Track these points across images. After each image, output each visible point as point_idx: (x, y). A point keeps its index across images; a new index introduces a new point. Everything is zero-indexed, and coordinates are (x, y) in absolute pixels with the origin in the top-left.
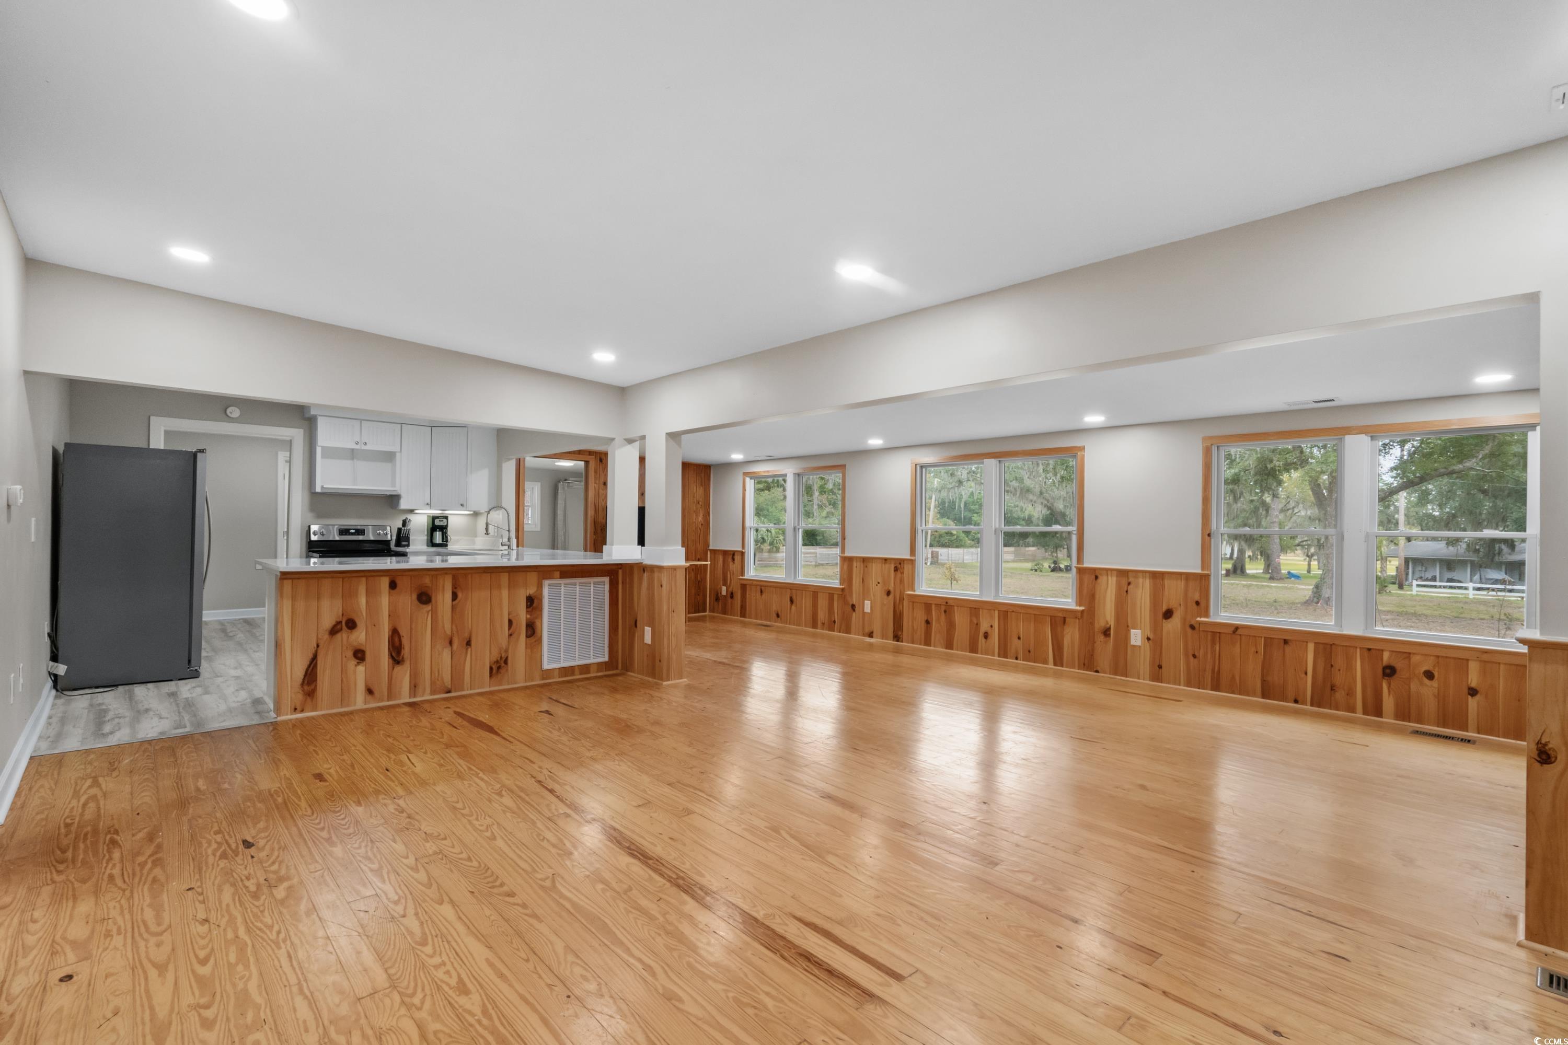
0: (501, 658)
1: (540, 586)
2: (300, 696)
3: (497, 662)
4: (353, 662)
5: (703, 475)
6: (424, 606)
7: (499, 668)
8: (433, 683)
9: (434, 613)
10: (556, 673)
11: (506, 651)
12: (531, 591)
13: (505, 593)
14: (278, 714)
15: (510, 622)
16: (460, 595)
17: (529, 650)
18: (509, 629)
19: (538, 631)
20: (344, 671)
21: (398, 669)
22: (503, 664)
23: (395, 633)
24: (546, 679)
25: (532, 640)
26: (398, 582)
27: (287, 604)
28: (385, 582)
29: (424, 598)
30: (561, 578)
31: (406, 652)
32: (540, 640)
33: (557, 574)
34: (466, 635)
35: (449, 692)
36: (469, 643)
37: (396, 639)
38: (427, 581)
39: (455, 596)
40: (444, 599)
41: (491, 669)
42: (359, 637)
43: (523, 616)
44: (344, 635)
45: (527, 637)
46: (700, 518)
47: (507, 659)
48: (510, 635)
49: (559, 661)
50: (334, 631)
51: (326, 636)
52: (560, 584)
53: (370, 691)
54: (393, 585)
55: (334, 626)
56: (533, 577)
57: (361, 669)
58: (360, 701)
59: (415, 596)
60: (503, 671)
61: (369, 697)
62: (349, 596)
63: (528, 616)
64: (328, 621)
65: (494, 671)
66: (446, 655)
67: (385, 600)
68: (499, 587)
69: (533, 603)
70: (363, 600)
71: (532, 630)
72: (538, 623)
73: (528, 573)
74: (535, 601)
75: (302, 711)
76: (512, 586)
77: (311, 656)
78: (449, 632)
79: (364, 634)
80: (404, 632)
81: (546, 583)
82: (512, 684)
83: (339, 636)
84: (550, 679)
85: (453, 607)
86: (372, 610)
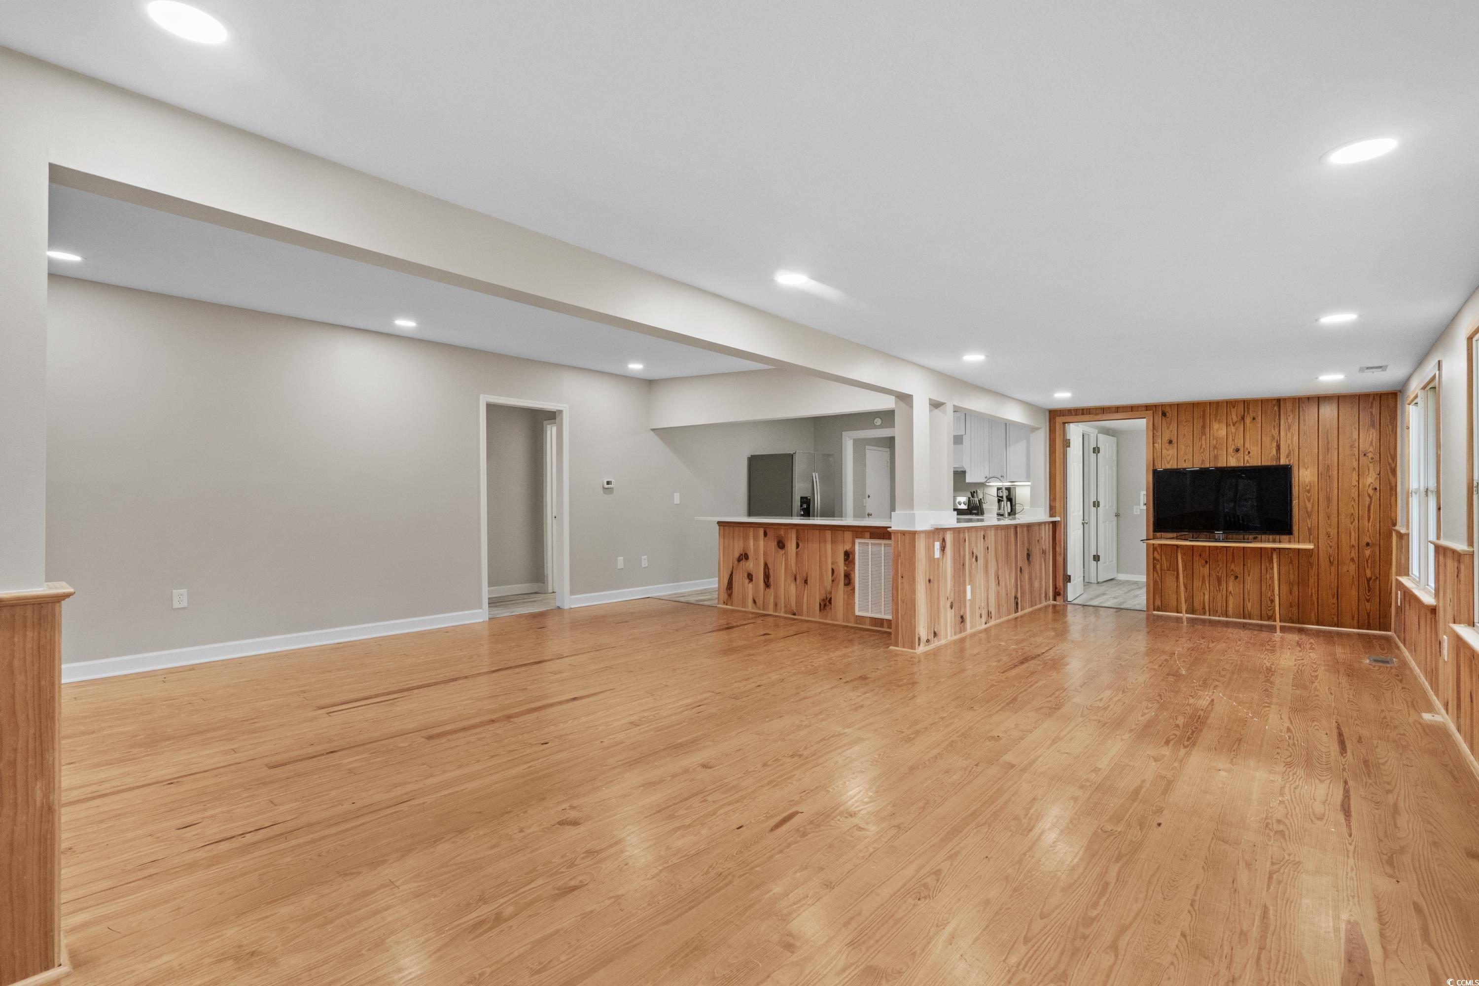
0: (827, 598)
1: (853, 543)
2: (726, 596)
3: (823, 600)
4: (747, 581)
5: (1375, 411)
6: (780, 550)
7: (825, 605)
8: (786, 606)
9: (786, 554)
10: (868, 621)
11: (830, 593)
12: (848, 547)
13: (829, 546)
14: (718, 604)
15: (833, 570)
16: (800, 544)
17: (846, 597)
18: (832, 576)
19: (852, 581)
20: (743, 584)
21: (767, 590)
22: (828, 603)
23: (766, 565)
24: (859, 624)
25: (850, 588)
26: (768, 531)
27: (722, 540)
28: (761, 531)
29: (781, 545)
30: (870, 538)
31: (771, 580)
32: (854, 589)
33: (868, 534)
34: (805, 575)
35: (794, 614)
36: (806, 582)
37: (767, 570)
38: (782, 532)
39: (798, 547)
40: (791, 546)
41: (820, 604)
42: (750, 565)
43: (841, 568)
44: (743, 562)
45: (845, 585)
46: (1370, 479)
47: (831, 598)
48: (833, 581)
49: (867, 611)
50: (739, 560)
51: (736, 562)
52: (868, 544)
53: (754, 602)
54: (765, 534)
55: (740, 557)
56: (848, 535)
57: (750, 585)
58: (750, 607)
59: (776, 543)
60: (828, 608)
61: (754, 605)
62: (746, 538)
63: (846, 568)
64: (737, 555)
65: (822, 607)
66: (793, 587)
67: (761, 543)
68: (825, 542)
69: (848, 557)
70: (751, 542)
71: (848, 579)
72: (852, 575)
73: (845, 532)
74: (851, 556)
75: (727, 604)
76: (834, 542)
77: (730, 573)
78: (794, 572)
79: (752, 564)
80: (770, 566)
81: (857, 541)
82: (833, 620)
83: (741, 562)
84: (862, 625)
85: (797, 554)
86: (756, 549)
